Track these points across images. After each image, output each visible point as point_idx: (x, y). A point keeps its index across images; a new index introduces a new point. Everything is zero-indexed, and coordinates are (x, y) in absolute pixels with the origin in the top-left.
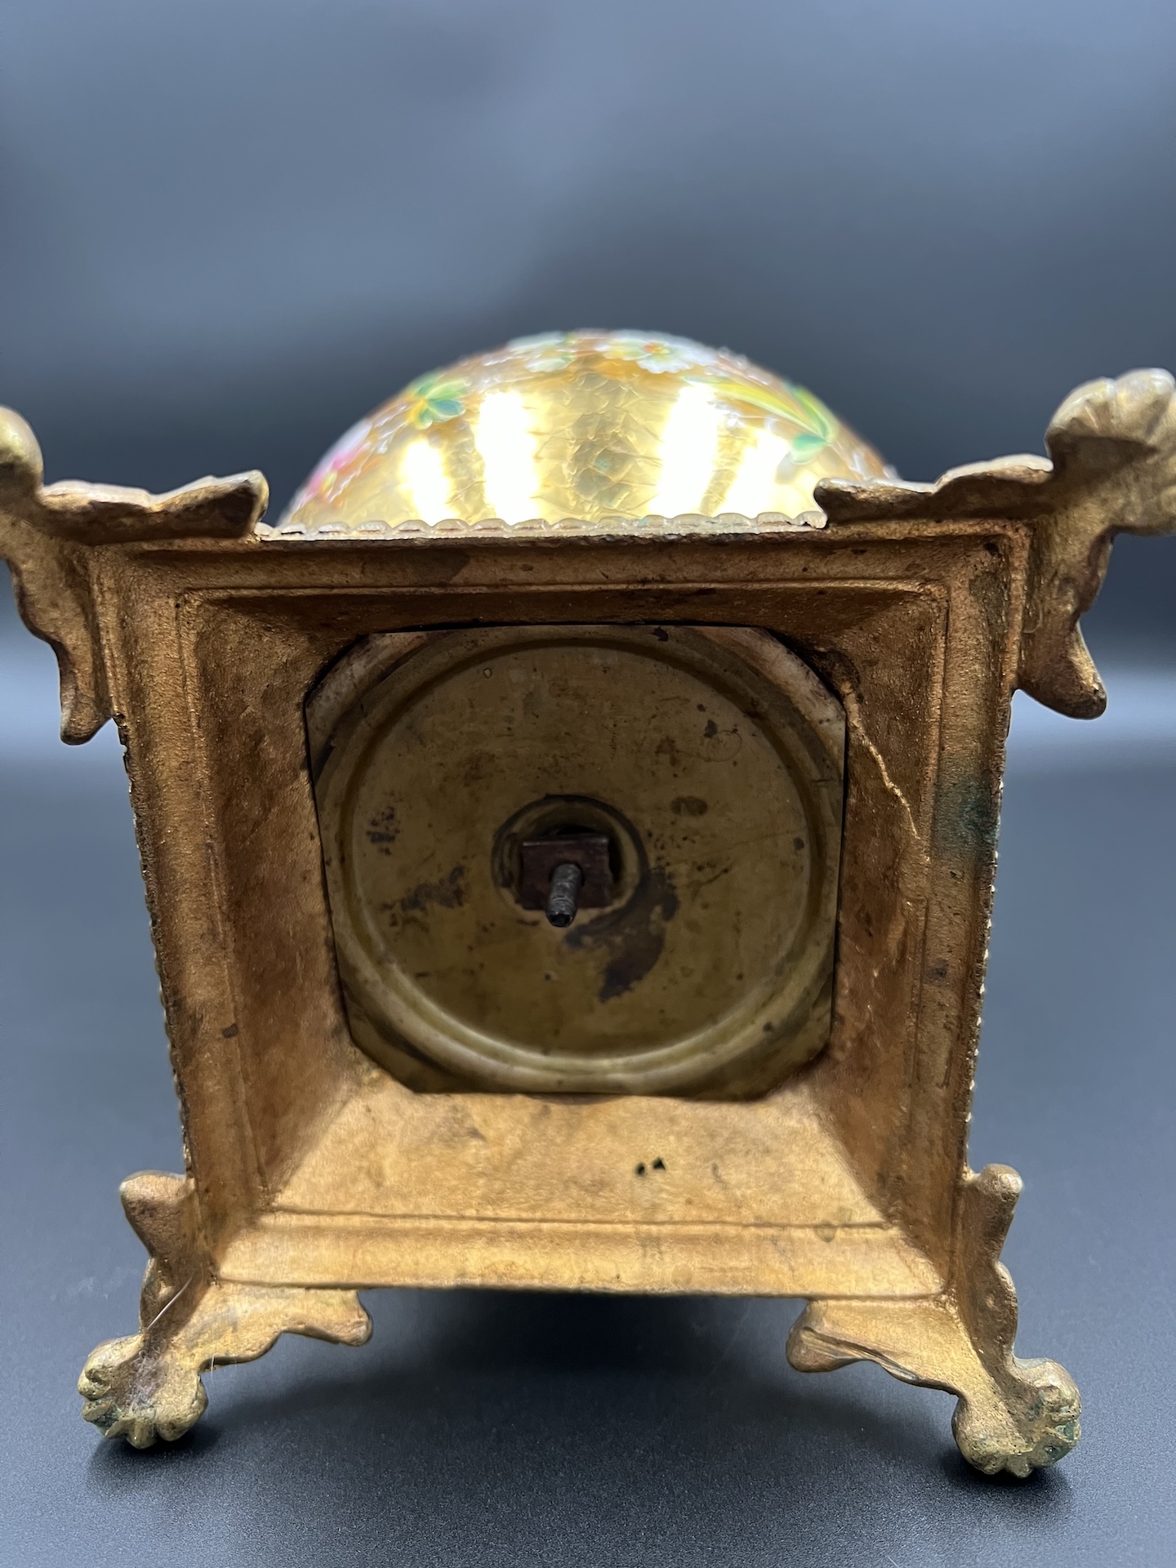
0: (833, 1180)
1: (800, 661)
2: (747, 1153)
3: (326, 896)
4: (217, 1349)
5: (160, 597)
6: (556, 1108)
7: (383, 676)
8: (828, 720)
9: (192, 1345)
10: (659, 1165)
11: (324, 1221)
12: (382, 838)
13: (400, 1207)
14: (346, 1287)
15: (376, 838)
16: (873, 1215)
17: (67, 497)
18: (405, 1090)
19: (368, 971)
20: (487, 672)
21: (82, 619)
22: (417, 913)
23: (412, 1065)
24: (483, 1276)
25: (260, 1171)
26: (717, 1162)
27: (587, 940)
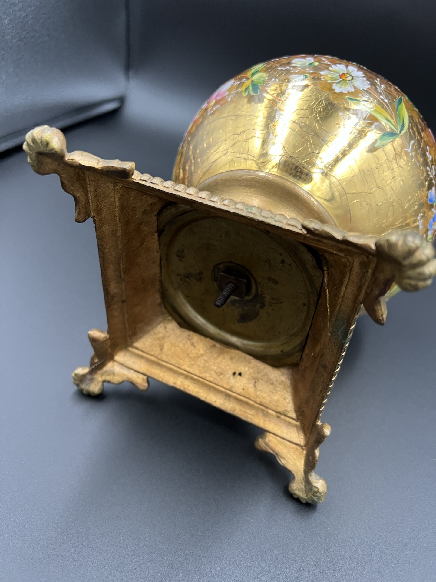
0: (287, 401)
1: (311, 255)
2: (267, 382)
3: (161, 268)
4: (108, 378)
5: (109, 183)
6: (218, 345)
7: (180, 215)
8: (317, 276)
9: (102, 375)
10: (240, 374)
11: (144, 355)
12: (181, 256)
13: (165, 358)
14: (144, 375)
15: (178, 256)
16: (294, 415)
17: (74, 161)
18: (178, 326)
19: (171, 291)
20: (215, 221)
21: (82, 190)
22: (188, 280)
23: (180, 320)
24: (180, 386)
25: (130, 336)
26: (257, 381)
27: (237, 304)
